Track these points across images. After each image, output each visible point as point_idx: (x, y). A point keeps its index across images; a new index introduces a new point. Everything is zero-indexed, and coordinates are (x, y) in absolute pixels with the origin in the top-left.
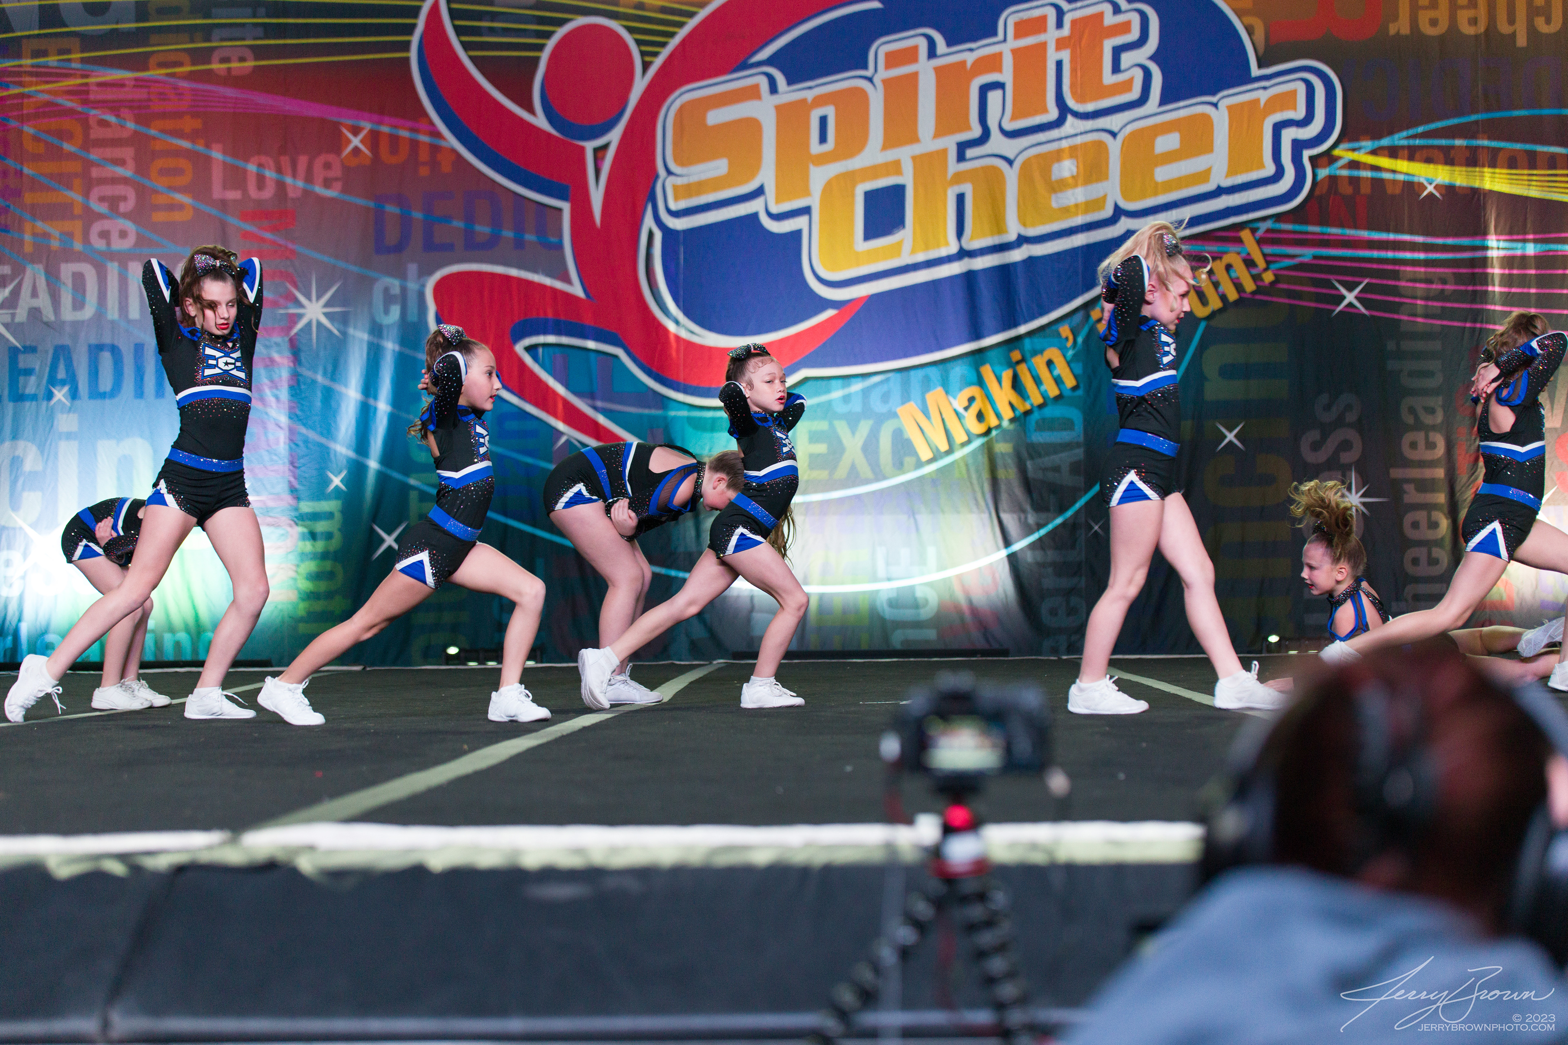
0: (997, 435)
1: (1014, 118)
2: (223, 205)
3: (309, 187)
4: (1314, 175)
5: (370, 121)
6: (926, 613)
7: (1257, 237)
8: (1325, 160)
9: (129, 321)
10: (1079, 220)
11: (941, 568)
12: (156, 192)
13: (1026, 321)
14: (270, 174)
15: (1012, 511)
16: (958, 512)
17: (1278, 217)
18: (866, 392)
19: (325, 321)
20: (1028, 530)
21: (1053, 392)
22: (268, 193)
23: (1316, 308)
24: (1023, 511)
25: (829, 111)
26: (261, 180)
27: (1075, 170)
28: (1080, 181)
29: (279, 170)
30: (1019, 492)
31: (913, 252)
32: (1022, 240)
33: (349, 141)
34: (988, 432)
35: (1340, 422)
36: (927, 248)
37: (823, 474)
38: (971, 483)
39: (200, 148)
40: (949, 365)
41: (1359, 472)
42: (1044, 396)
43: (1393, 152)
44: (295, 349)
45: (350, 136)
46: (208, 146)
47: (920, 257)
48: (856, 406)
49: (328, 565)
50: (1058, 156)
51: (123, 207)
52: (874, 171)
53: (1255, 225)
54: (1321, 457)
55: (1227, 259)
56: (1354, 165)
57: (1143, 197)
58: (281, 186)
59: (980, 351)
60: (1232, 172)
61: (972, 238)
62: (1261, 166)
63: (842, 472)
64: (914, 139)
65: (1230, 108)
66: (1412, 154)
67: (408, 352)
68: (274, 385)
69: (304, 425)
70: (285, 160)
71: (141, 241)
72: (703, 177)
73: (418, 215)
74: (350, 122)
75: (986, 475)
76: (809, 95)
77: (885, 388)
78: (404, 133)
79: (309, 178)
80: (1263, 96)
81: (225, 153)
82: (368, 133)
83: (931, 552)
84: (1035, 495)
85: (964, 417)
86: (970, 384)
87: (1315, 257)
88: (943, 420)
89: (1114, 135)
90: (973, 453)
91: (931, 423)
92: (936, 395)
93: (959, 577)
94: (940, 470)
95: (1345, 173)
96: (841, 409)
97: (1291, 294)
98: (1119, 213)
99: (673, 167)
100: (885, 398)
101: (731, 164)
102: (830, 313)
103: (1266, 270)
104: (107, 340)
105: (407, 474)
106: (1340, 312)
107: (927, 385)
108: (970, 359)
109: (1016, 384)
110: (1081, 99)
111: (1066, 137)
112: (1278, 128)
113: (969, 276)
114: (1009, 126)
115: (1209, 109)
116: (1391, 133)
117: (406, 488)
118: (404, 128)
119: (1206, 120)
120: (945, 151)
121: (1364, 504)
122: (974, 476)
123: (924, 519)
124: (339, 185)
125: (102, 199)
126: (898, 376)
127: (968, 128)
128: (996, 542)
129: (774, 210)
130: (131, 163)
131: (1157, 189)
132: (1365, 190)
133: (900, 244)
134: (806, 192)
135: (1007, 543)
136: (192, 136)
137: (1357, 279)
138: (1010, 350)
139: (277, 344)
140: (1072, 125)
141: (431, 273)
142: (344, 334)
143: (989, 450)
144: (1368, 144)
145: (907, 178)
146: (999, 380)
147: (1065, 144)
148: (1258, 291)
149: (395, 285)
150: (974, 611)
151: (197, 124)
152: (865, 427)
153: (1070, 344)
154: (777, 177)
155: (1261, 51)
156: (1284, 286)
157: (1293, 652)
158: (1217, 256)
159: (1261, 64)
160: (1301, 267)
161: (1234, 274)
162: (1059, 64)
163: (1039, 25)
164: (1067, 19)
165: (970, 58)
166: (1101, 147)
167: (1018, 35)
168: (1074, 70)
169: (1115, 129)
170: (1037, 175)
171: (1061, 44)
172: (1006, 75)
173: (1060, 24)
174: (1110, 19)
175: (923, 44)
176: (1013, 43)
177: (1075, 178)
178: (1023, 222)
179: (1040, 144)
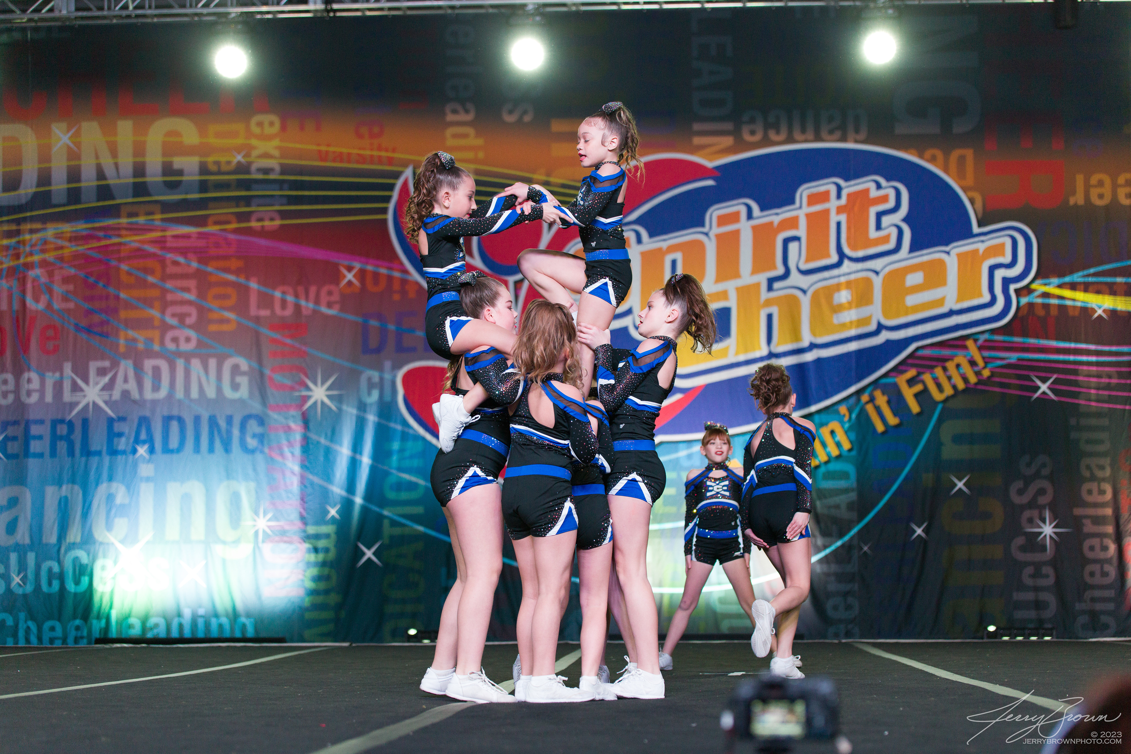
1: (807, 260)
2: (257, 320)
3: (317, 308)
4: (1018, 302)
5: (360, 262)
7: (978, 345)
8: (1025, 292)
9: (191, 400)
10: (853, 332)
12: (210, 310)
13: (816, 403)
14: (290, 299)
17: (993, 331)
19: (327, 401)
20: (819, 550)
21: (835, 452)
22: (289, 312)
23: (1020, 395)
25: (678, 256)
26: (284, 303)
27: (849, 297)
28: (854, 305)
29: (297, 296)
31: (737, 354)
32: (813, 346)
33: (344, 276)
35: (1037, 475)
36: (746, 351)
37: (673, 509)
39: (242, 280)
41: (1051, 511)
42: (828, 455)
43: (1073, 287)
44: (306, 420)
45: (345, 271)
46: (247, 278)
47: (742, 358)
48: (696, 462)
49: (326, 571)
50: (838, 288)
51: (189, 321)
53: (977, 337)
54: (1025, 499)
55: (957, 360)
56: (1046, 295)
57: (898, 316)
58: (297, 307)
60: (960, 299)
61: (778, 344)
62: (980, 295)
64: (737, 275)
65: (959, 255)
66: (1086, 288)
67: (384, 422)
68: (291, 445)
69: (311, 473)
70: (301, 289)
71: (200, 344)
73: (392, 327)
74: (346, 263)
76: (664, 245)
78: (383, 271)
79: (317, 302)
80: (981, 247)
81: (259, 283)
82: (358, 271)
84: (822, 525)
87: (1019, 359)
89: (877, 273)
95: (1039, 301)
96: (686, 463)
97: (1002, 385)
98: (880, 328)
102: (679, 396)
103: (984, 368)
104: (175, 412)
105: (382, 506)
106: (1038, 398)
110: (853, 248)
111: (844, 275)
112: (992, 269)
114: (804, 267)
115: (944, 256)
116: (1072, 272)
117: (381, 517)
118: (382, 266)
119: (941, 263)
120: (758, 285)
121: (1055, 533)
124: (337, 306)
125: (173, 315)
130: (194, 291)
131: (908, 311)
132: (1054, 312)
133: (727, 349)
136: (237, 272)
137: (1048, 375)
139: (293, 417)
140: (848, 267)
141: (400, 367)
142: (340, 409)
144: (1056, 281)
145: (732, 303)
147: (843, 279)
148: (980, 382)
149: (375, 375)
151: (240, 264)
153: (846, 419)
154: (642, 301)
155: (980, 216)
156: (997, 379)
157: (1006, 638)
158: (950, 358)
159: (980, 225)
160: (1009, 366)
161: (962, 371)
162: (839, 224)
163: (824, 197)
164: (844, 193)
165: (776, 220)
166: (868, 282)
167: (810, 203)
168: (849, 228)
169: (878, 269)
170: (823, 301)
171: (840, 210)
172: (802, 232)
173: (839, 196)
174: (874, 193)
175: (743, 210)
176: (806, 209)
177: (850, 303)
178: (814, 334)
179: (825, 279)
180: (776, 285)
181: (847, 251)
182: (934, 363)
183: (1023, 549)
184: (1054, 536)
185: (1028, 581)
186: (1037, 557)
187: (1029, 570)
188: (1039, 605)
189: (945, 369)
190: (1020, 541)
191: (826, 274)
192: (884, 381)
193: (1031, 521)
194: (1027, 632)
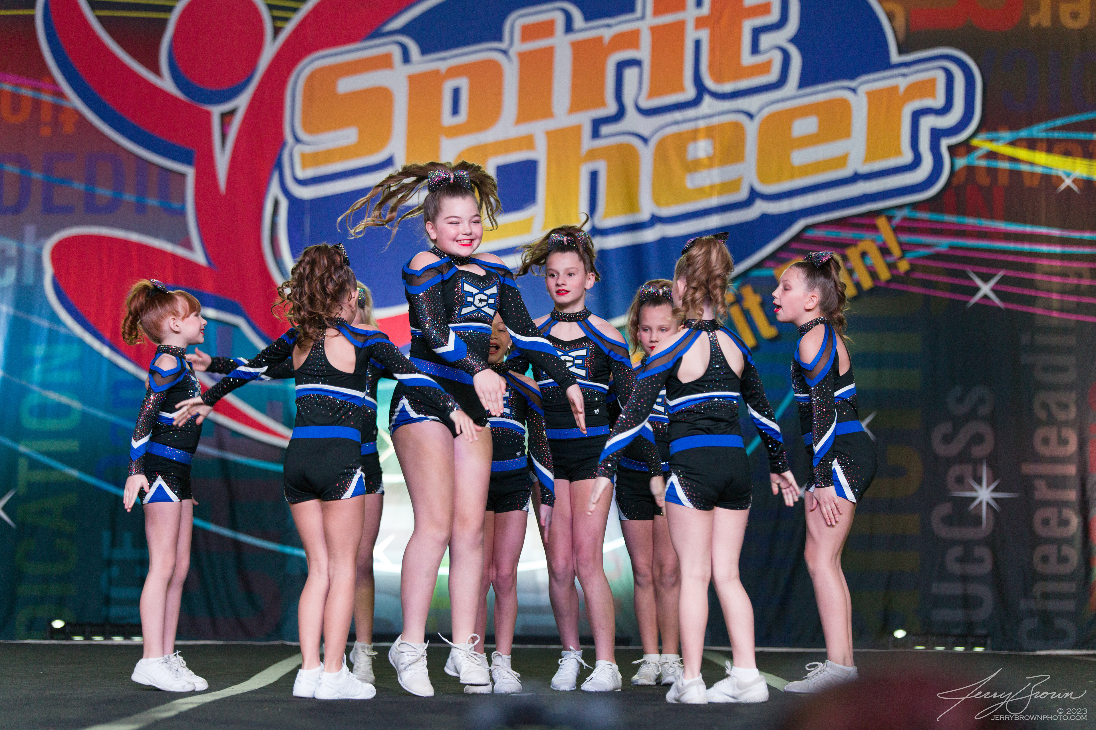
1: (651, 95)
4: (953, 165)
7: (894, 226)
8: (962, 150)
10: (714, 201)
17: (915, 206)
23: (951, 300)
25: (463, 83)
27: (710, 150)
28: (716, 162)
32: (655, 220)
35: (971, 416)
41: (990, 466)
43: (1031, 144)
52: (506, 145)
53: (891, 213)
54: (953, 449)
55: (863, 246)
56: (992, 155)
57: (779, 179)
60: (870, 157)
61: (605, 216)
62: (899, 153)
64: (548, 113)
65: (870, 95)
66: (1050, 146)
67: (22, 315)
72: (331, 145)
73: (37, 176)
76: (443, 66)
78: (27, 92)
80: (902, 83)
87: (952, 247)
89: (751, 116)
95: (983, 163)
97: (927, 284)
98: (754, 195)
99: (301, 134)
101: (361, 134)
103: (902, 258)
106: (976, 304)
110: (718, 79)
111: (703, 117)
112: (917, 115)
114: (646, 104)
115: (848, 95)
116: (1030, 123)
117: (16, 455)
119: (845, 104)
120: (578, 129)
121: (995, 499)
131: (794, 172)
132: (1003, 181)
133: (530, 221)
137: (992, 271)
140: (710, 106)
141: (49, 235)
144: (1007, 135)
145: (540, 154)
147: (702, 124)
148: (895, 278)
149: (11, 246)
154: (407, 147)
155: (901, 38)
156: (918, 275)
157: (920, 648)
158: (853, 243)
159: (902, 50)
160: (937, 257)
161: (869, 261)
162: (698, 43)
163: (678, 3)
165: (608, 34)
166: (738, 129)
167: (656, 13)
168: (712, 50)
169: (753, 110)
170: (672, 155)
171: (700, 23)
172: (644, 52)
173: (699, 3)
175: (560, 18)
176: (651, 20)
177: (711, 158)
178: (657, 202)
179: (676, 123)
180: (605, 130)
181: (709, 83)
183: (948, 521)
184: (993, 503)
185: (956, 568)
186: (969, 533)
187: (956, 551)
188: (968, 602)
190: (944, 509)
191: (677, 115)
192: (756, 273)
193: (960, 480)
194: (950, 639)
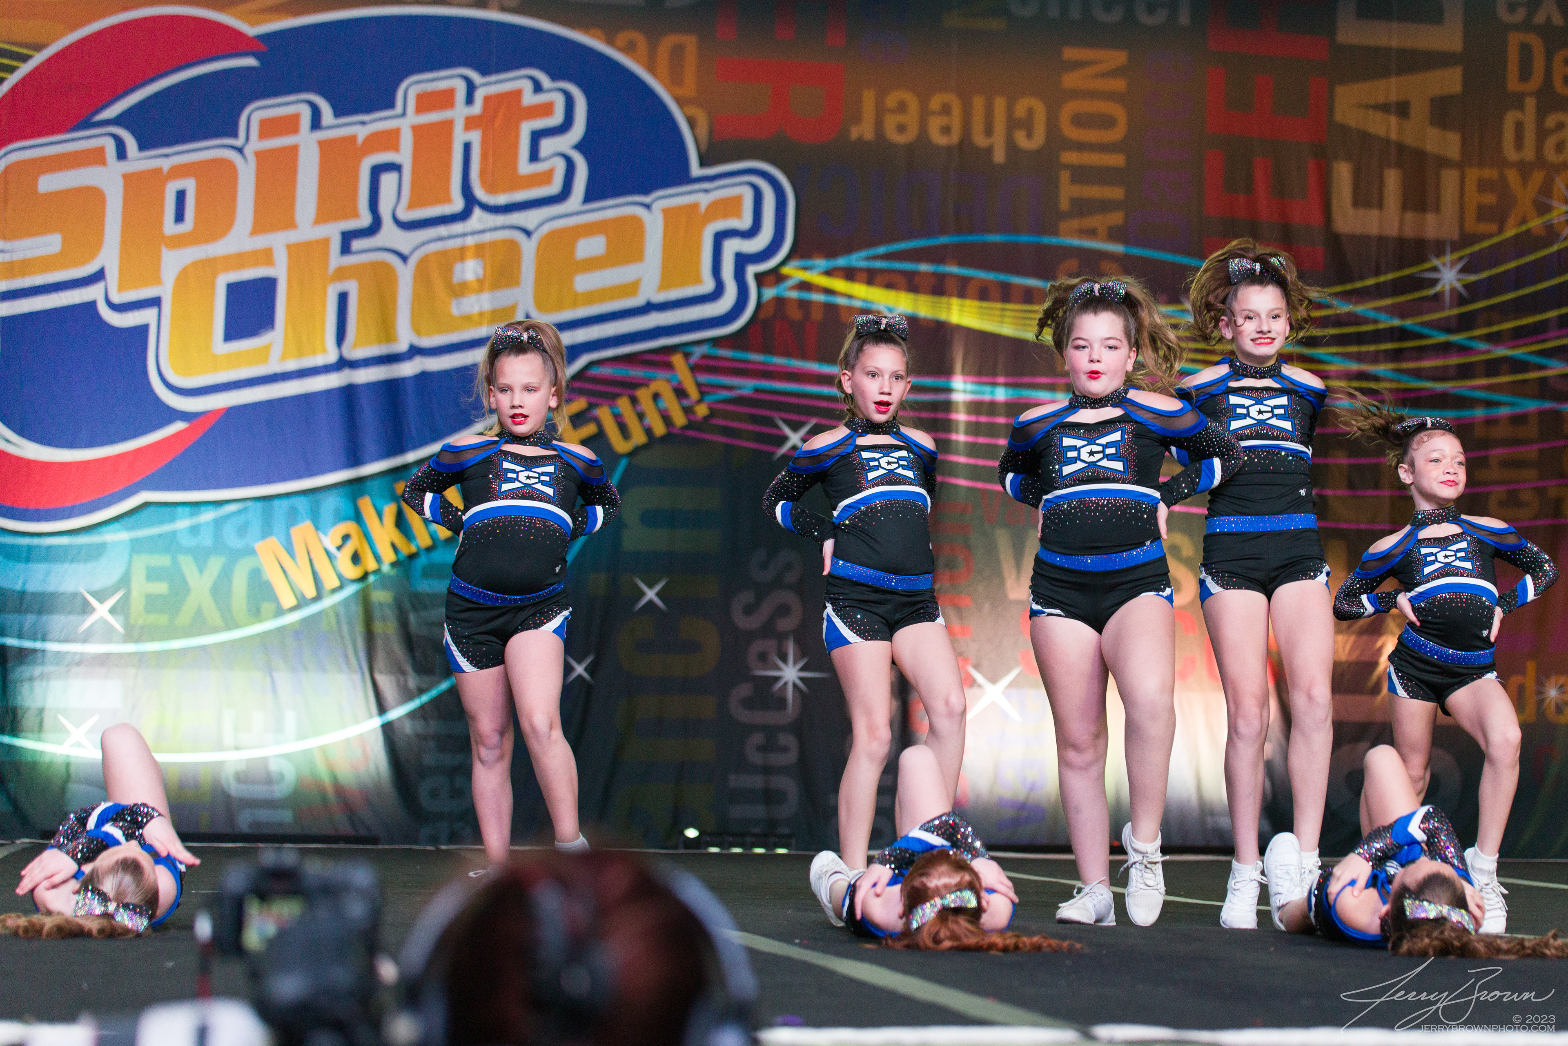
0: (374, 582)
1: (411, 206)
4: (760, 296)
6: (281, 791)
7: (691, 364)
8: (771, 278)
10: (483, 331)
11: (301, 736)
13: (415, 447)
15: (390, 672)
16: (324, 670)
17: (716, 342)
18: (218, 523)
20: (407, 695)
23: (755, 450)
24: (403, 673)
25: (190, 185)
27: (480, 272)
28: (487, 284)
30: (398, 650)
31: (284, 358)
32: (415, 351)
34: (364, 577)
35: (778, 583)
36: (300, 353)
37: (162, 619)
38: (342, 637)
40: (320, 496)
41: (797, 641)
43: (850, 274)
47: (292, 365)
48: (206, 539)
50: (461, 254)
52: (240, 260)
53: (689, 349)
54: (754, 622)
55: (655, 387)
56: (805, 286)
57: (560, 307)
59: (360, 480)
60: (665, 284)
61: (355, 346)
62: (698, 280)
63: (185, 617)
64: (290, 224)
65: (666, 212)
66: (871, 277)
72: (31, 254)
75: (359, 629)
76: (165, 164)
77: (242, 519)
80: (704, 200)
83: (290, 717)
84: (417, 654)
85: (335, 557)
86: (346, 519)
87: (757, 390)
88: (311, 561)
89: (528, 233)
90: (346, 602)
91: (296, 563)
92: (303, 530)
93: (323, 749)
94: (306, 621)
95: (794, 295)
96: (187, 541)
97: (727, 431)
100: (242, 530)
101: (65, 242)
102: (179, 426)
103: (700, 401)
106: (784, 456)
107: (293, 518)
108: (347, 489)
109: (401, 522)
110: (491, 189)
111: (473, 233)
112: (720, 238)
113: (349, 391)
114: (405, 215)
115: (640, 211)
116: (849, 250)
119: (637, 224)
120: (325, 242)
121: (802, 679)
122: (345, 628)
123: (283, 677)
126: (259, 505)
127: (356, 215)
128: (369, 709)
129: (116, 299)
131: (577, 300)
132: (817, 315)
133: (267, 348)
134: (157, 280)
135: (382, 709)
137: (803, 418)
138: (395, 481)
140: (480, 220)
143: (364, 599)
144: (822, 263)
145: (279, 271)
146: (380, 515)
147: (470, 241)
148: (692, 425)
150: (339, 789)
152: (215, 564)
154: (121, 258)
155: (704, 146)
156: (719, 422)
157: (714, 850)
158: (643, 383)
159: (704, 162)
160: (741, 401)
161: (662, 404)
162: (467, 147)
163: (445, 99)
164: (479, 95)
165: (362, 133)
166: (513, 247)
167: (419, 110)
168: (484, 156)
169: (530, 227)
170: (435, 276)
171: (471, 123)
172: (404, 156)
173: (470, 100)
174: (529, 98)
175: (306, 113)
176: (413, 118)
177: (480, 281)
178: (417, 330)
179: (441, 239)
180: (356, 244)
181: (479, 193)
182: (616, 390)
183: (748, 703)
184: (800, 684)
185: (756, 758)
186: (772, 718)
187: (757, 739)
188: (770, 797)
189: (634, 401)
190: (744, 690)
191: (442, 230)
193: (763, 658)
194: (749, 839)
